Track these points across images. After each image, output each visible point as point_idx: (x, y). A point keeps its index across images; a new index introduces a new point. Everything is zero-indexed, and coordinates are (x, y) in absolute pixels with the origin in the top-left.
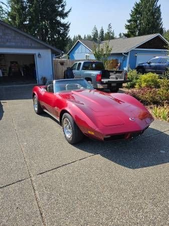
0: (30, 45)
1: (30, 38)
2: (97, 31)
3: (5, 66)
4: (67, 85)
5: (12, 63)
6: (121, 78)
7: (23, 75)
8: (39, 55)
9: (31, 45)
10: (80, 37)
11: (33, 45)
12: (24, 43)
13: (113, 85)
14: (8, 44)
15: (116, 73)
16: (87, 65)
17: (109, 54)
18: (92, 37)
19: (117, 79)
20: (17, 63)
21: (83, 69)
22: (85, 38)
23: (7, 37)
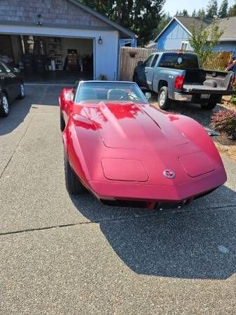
0: (88, 24)
1: (90, 13)
2: (216, 3)
3: (59, 55)
4: (110, 91)
5: (70, 51)
6: (223, 85)
7: (82, 70)
8: (100, 39)
9: (90, 24)
10: (185, 13)
11: (93, 24)
12: (79, 20)
13: (204, 96)
14: (57, 21)
15: (216, 76)
16: (168, 59)
17: (216, 42)
18: (206, 13)
19: (216, 86)
20: (76, 51)
21: (159, 66)
22: (194, 14)
23: (57, 11)
